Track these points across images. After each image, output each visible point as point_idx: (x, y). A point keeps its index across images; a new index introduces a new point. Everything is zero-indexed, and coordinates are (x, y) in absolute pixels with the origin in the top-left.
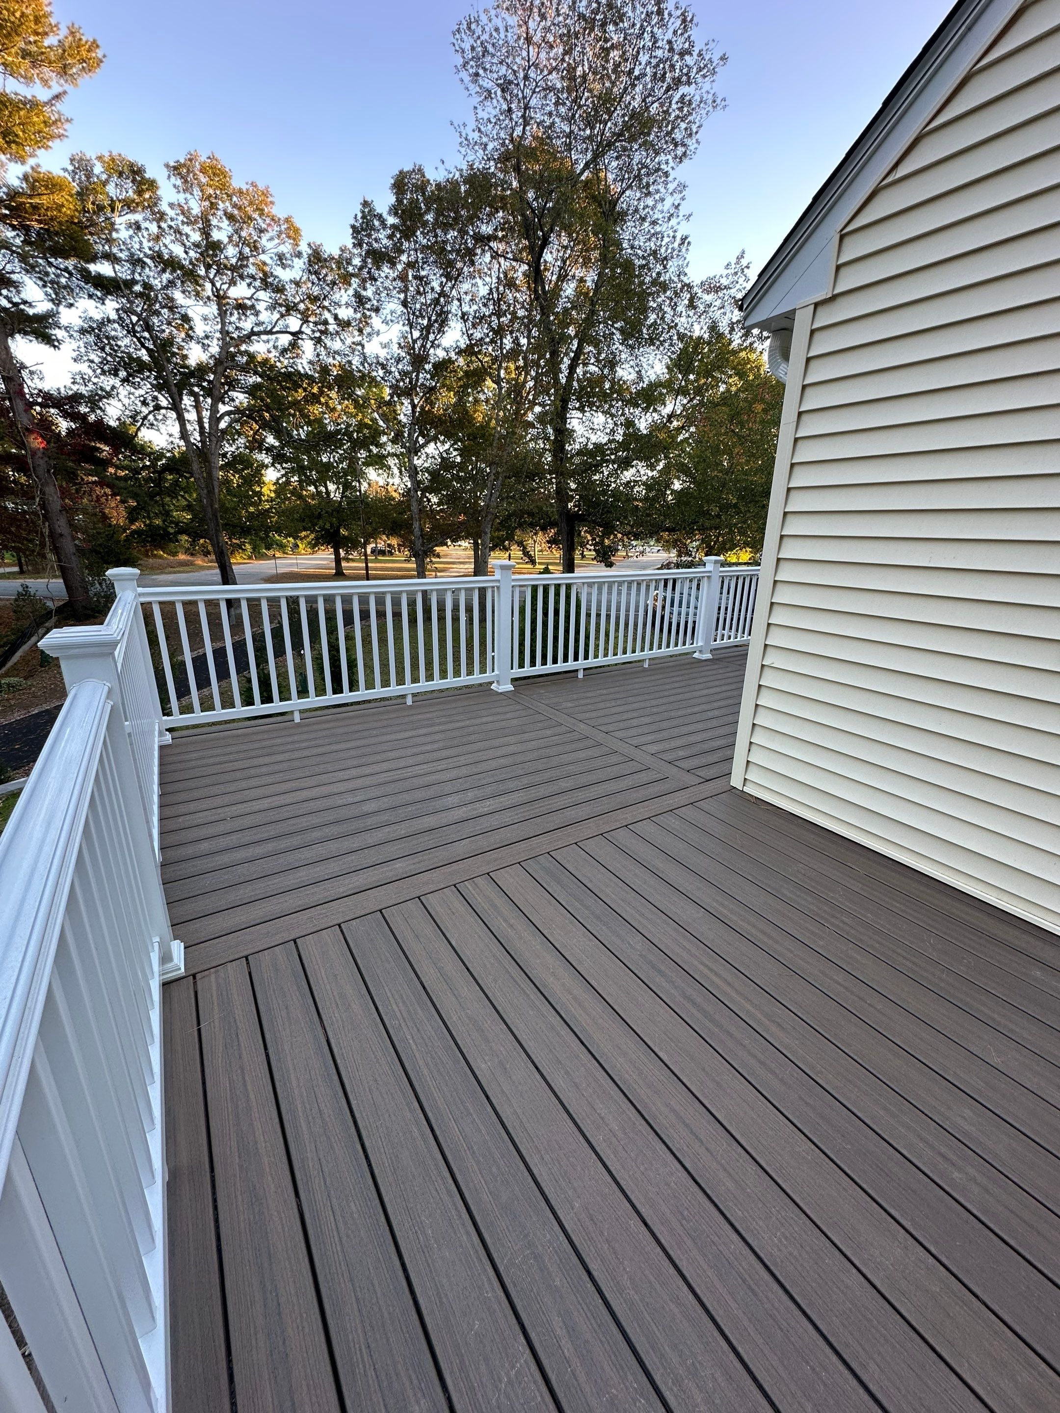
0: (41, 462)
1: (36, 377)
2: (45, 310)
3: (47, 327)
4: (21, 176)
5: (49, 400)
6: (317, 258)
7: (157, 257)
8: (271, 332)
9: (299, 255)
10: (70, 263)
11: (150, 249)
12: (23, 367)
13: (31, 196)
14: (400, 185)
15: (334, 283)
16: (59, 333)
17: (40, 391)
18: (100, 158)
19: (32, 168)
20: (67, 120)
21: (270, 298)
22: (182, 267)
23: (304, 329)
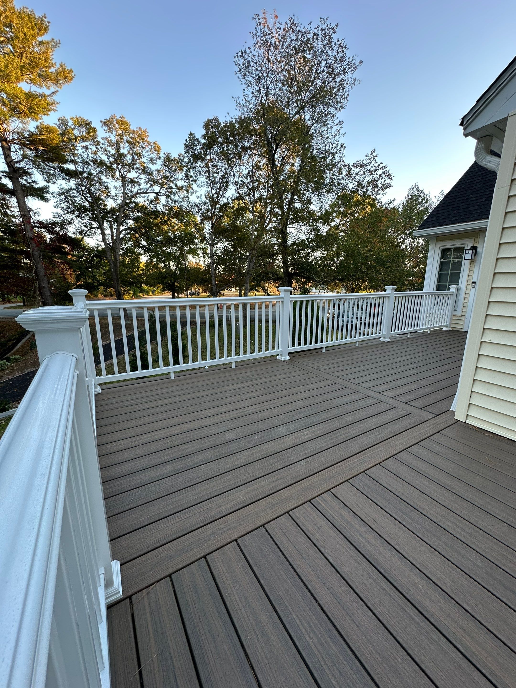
0: (37, 253)
1: (36, 215)
2: (43, 186)
3: (43, 193)
4: (35, 127)
5: (42, 225)
6: (168, 160)
7: (95, 161)
8: (146, 193)
9: (160, 158)
10: (55, 164)
11: (92, 157)
12: (31, 210)
13: (39, 135)
14: (207, 125)
15: (175, 170)
16: (48, 196)
17: (38, 221)
18: (72, 119)
19: (41, 123)
20: (58, 103)
21: (146, 178)
22: (106, 165)
23: (161, 191)
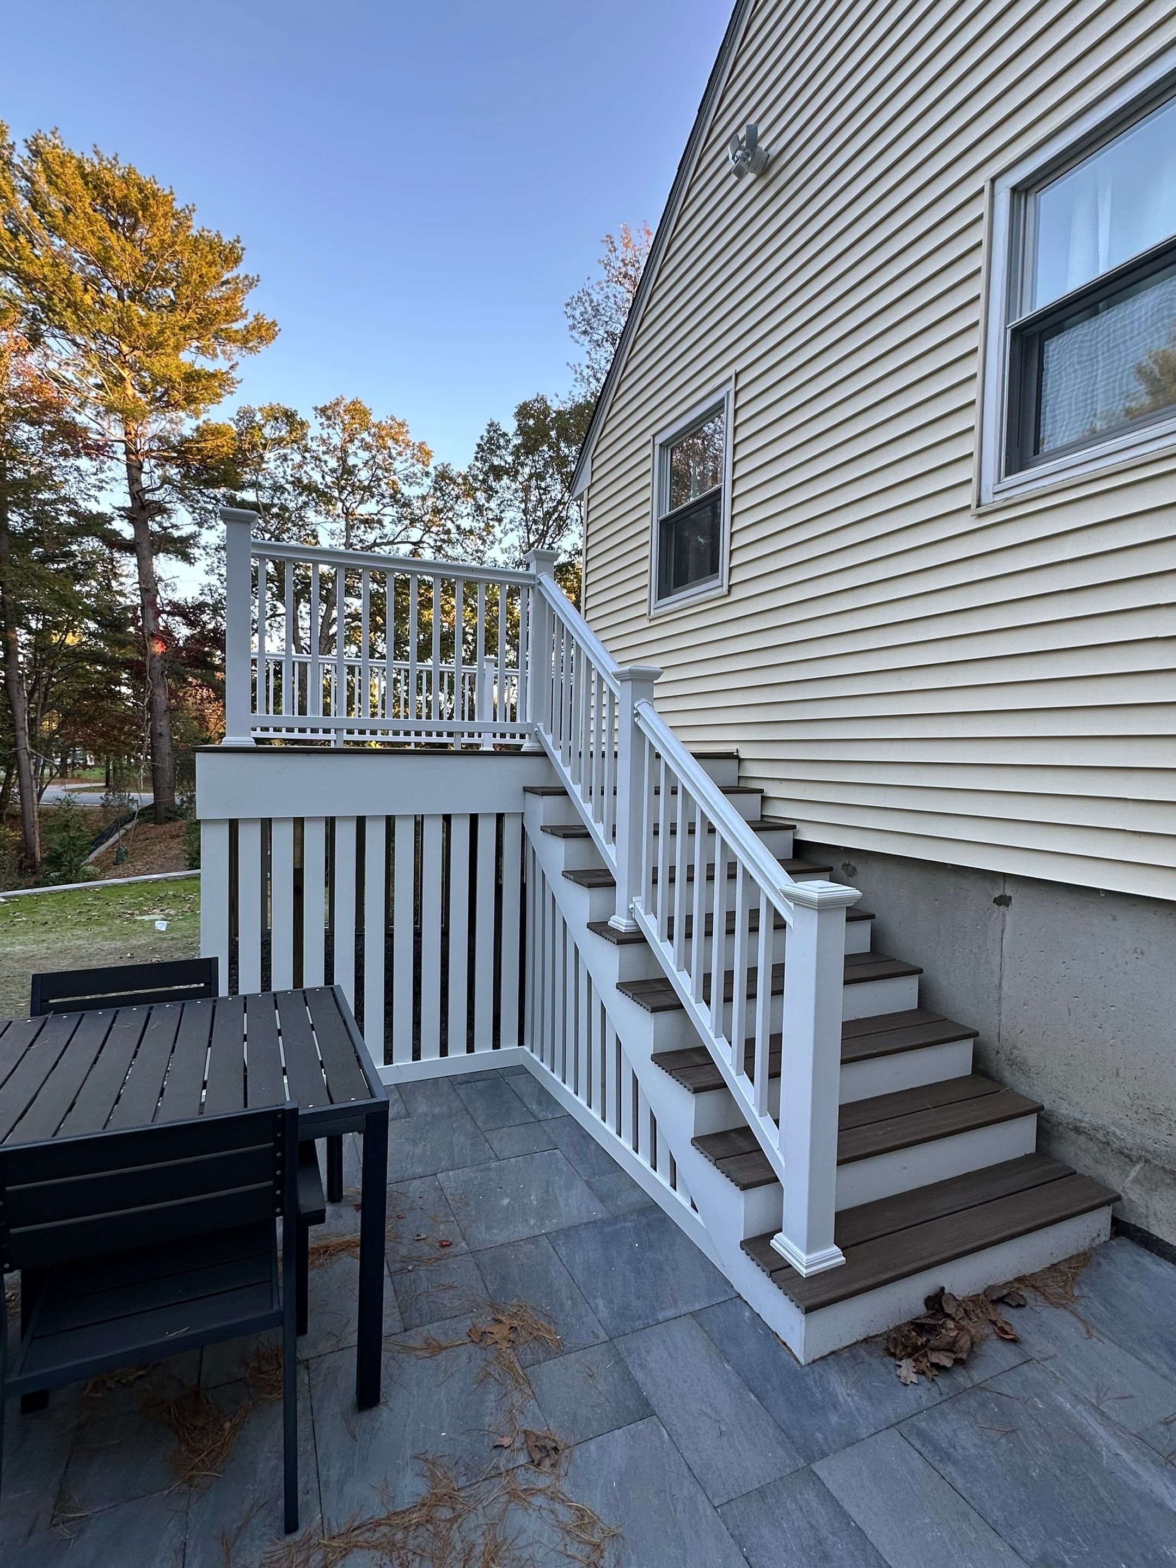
0: (158, 665)
1: (169, 588)
2: (189, 533)
3: (187, 547)
4: (194, 428)
5: (178, 610)
6: (443, 476)
7: (297, 482)
8: (392, 543)
9: (427, 474)
10: (220, 492)
11: (292, 476)
12: (161, 579)
13: (198, 442)
14: (523, 412)
15: (458, 497)
16: (196, 552)
17: (170, 601)
18: (261, 410)
19: (204, 422)
20: (238, 382)
21: (397, 512)
22: (317, 490)
23: (426, 538)
